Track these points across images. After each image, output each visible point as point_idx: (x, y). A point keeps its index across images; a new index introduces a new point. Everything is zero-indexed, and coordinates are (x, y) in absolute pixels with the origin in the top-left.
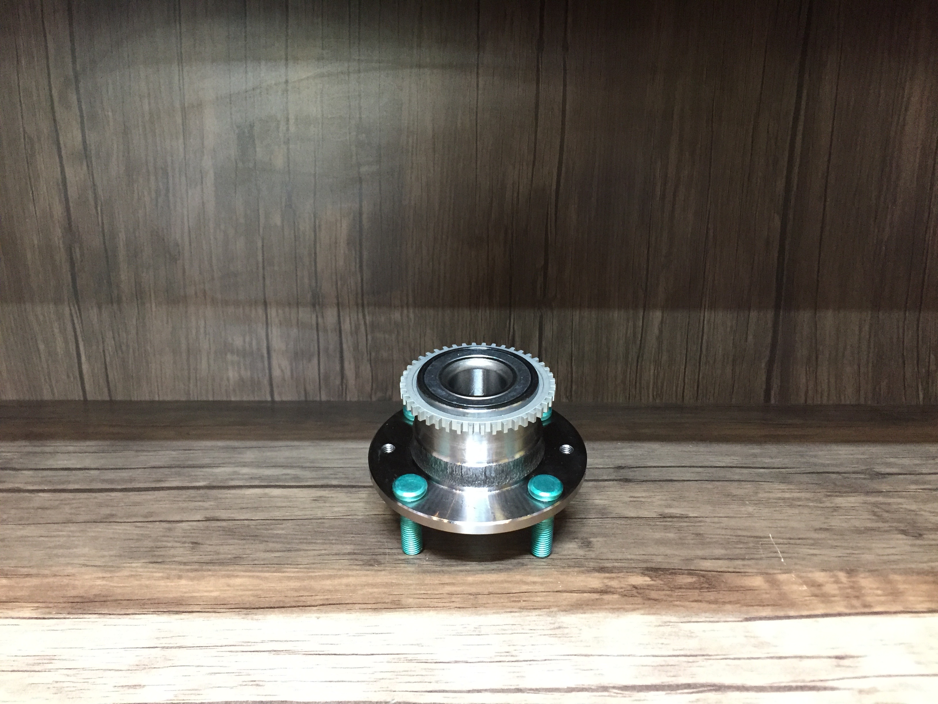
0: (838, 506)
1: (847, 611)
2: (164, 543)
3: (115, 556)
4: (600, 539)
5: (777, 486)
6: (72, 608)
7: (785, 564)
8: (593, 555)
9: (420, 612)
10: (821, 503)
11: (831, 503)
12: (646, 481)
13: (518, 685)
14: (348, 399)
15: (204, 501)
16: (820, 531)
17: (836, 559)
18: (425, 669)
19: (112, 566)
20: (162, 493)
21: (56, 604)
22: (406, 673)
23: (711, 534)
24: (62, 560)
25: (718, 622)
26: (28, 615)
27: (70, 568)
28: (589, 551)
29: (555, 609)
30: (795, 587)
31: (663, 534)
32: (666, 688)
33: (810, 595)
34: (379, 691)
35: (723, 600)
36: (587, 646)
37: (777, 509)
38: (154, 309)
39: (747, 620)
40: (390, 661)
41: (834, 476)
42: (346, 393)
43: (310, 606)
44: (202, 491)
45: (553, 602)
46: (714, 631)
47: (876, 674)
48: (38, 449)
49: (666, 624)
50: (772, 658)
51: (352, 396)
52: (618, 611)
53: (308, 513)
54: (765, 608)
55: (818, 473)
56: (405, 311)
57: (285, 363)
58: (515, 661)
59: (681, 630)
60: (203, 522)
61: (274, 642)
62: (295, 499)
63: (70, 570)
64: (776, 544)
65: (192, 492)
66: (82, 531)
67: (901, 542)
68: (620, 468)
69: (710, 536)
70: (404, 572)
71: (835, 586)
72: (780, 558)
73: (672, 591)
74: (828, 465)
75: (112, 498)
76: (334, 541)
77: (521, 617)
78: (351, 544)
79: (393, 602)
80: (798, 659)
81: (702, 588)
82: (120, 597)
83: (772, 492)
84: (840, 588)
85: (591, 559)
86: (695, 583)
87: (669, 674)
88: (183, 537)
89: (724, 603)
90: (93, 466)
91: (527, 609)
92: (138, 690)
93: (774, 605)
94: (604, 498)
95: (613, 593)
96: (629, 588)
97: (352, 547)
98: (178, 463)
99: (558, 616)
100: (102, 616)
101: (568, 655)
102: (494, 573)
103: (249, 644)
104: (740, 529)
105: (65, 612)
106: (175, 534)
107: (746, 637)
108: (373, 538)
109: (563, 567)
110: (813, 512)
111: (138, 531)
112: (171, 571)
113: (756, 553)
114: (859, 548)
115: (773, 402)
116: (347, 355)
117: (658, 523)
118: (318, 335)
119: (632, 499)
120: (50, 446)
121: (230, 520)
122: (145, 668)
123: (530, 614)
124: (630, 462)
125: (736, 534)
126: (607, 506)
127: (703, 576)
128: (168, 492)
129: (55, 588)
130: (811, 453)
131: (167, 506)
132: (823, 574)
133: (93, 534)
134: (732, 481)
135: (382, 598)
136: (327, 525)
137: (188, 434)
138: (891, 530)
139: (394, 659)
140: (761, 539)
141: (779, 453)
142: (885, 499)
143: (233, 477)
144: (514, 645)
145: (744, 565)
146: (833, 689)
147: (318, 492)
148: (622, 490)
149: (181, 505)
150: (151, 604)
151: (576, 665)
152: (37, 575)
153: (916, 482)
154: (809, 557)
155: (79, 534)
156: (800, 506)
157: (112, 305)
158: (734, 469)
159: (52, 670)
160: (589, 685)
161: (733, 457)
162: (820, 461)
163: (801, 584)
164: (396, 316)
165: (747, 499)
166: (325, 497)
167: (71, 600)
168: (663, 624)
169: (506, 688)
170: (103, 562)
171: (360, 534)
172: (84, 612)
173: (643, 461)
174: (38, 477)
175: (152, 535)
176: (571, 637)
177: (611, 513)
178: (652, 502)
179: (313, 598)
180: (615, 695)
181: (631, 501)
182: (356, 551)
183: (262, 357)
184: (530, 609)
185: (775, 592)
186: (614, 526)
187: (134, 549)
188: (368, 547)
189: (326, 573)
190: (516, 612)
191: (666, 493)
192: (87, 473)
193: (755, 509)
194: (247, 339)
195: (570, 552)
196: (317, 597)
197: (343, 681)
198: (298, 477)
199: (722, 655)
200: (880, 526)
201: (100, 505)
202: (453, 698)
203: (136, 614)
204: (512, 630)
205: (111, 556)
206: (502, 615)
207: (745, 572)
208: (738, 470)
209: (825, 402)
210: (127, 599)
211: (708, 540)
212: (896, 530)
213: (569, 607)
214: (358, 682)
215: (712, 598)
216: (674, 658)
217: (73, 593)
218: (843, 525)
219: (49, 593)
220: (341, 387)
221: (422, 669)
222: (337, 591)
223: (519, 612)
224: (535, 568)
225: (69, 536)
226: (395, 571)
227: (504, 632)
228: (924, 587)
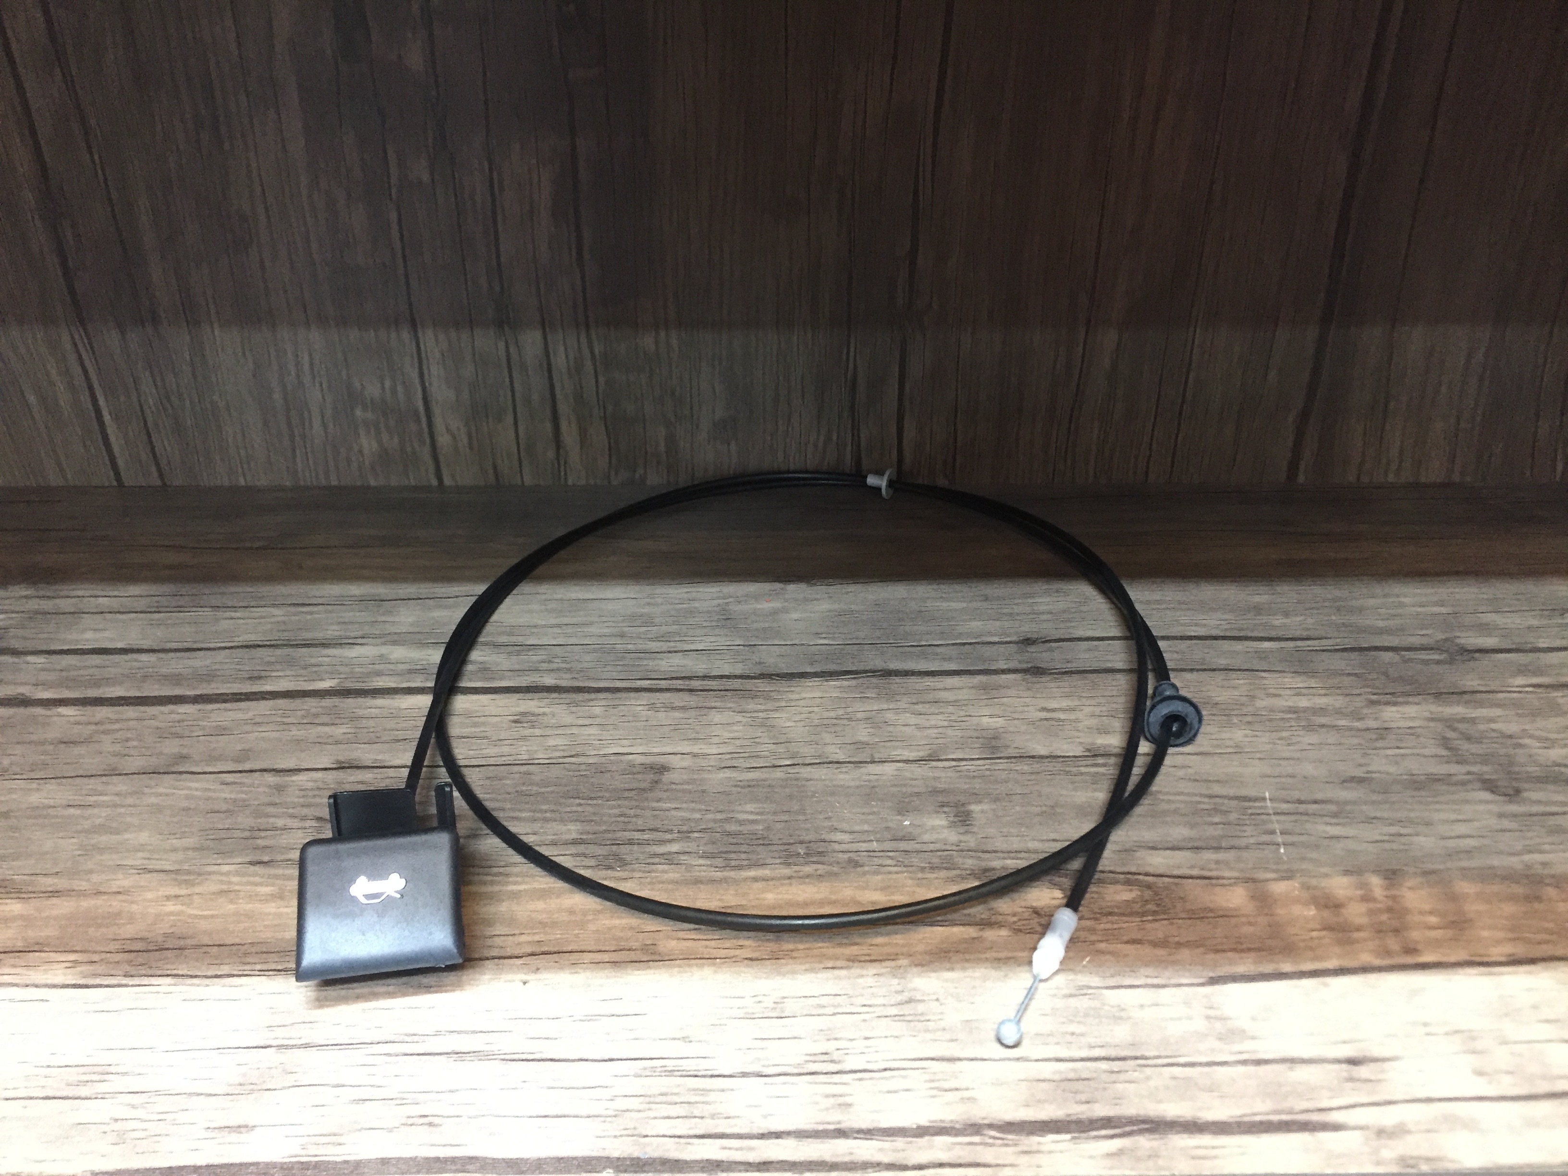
0: (1386, 725)
1: (1377, 962)
2: (271, 820)
3: (194, 849)
4: (985, 807)
5: (1289, 680)
6: (129, 962)
7: (1285, 858)
8: (971, 841)
9: (687, 969)
10: (1360, 719)
11: (1376, 719)
12: (1072, 672)
13: (839, 1123)
14: (570, 482)
15: (333, 724)
16: (1349, 785)
17: (1371, 847)
18: (694, 1090)
19: (189, 872)
20: (264, 706)
21: (104, 956)
22: (663, 1098)
23: (1168, 793)
24: (109, 859)
25: (1164, 986)
26: (60, 979)
27: (120, 876)
28: (966, 832)
29: (903, 962)
30: (1298, 910)
31: (1090, 794)
32: (1073, 1126)
33: (1318, 927)
34: (621, 1136)
35: (1177, 939)
36: (952, 1040)
37: (1285, 734)
38: (216, 333)
39: (1214, 981)
40: (639, 1072)
41: (1387, 656)
42: (566, 474)
43: (510, 957)
44: (328, 702)
45: (903, 946)
46: (1157, 1005)
47: (1407, 1097)
48: (47, 605)
49: (1082, 992)
50: (1245, 1062)
51: (577, 476)
52: (1005, 963)
53: (506, 750)
54: (1243, 955)
55: (1361, 649)
56: (663, 334)
57: (456, 424)
58: (837, 1073)
59: (1104, 1004)
60: (334, 772)
61: (455, 1035)
62: (482, 719)
63: (123, 881)
64: (1275, 814)
65: (311, 704)
66: (136, 793)
67: (1481, 808)
68: (1028, 642)
69: (1166, 797)
70: (663, 882)
71: (1363, 908)
72: (1278, 845)
73: (1096, 919)
74: (1381, 632)
75: (177, 717)
76: (548, 815)
77: (849, 978)
78: (576, 821)
79: (645, 948)
80: (1288, 1065)
81: (1143, 914)
82: (206, 940)
83: (1280, 695)
84: (1371, 912)
85: (969, 851)
86: (1134, 901)
87: (1080, 1097)
88: (303, 806)
89: (1179, 945)
90: (146, 644)
91: (860, 961)
92: (244, 1137)
93: (1259, 950)
94: (997, 712)
95: (1000, 925)
96: (1026, 915)
97: (578, 826)
98: (286, 635)
99: (909, 975)
100: (180, 980)
101: (921, 1059)
102: (809, 883)
103: (416, 1038)
104: (1218, 781)
105: (121, 973)
106: (289, 800)
107: (1208, 1017)
108: (612, 808)
109: (923, 869)
110: (1343, 741)
111: (228, 793)
112: (286, 883)
113: (1239, 833)
114: (1411, 822)
115: (1301, 479)
116: (563, 408)
117: (1083, 769)
118: (511, 377)
119: (1044, 715)
120: (68, 597)
121: (377, 767)
122: (252, 1091)
123: (864, 972)
124: (1048, 629)
125: (1210, 792)
126: (1001, 730)
127: (1149, 887)
128: (271, 703)
129: (99, 921)
130: (1354, 603)
131: (274, 735)
132: (1345, 880)
133: (153, 800)
134: (1214, 670)
135: (627, 940)
136: (537, 778)
137: (301, 567)
138: (1469, 782)
139: (645, 1069)
140: (1251, 804)
141: (1299, 602)
142: (1467, 711)
143: (377, 667)
144: (836, 1039)
145: (1217, 862)
146: (1336, 1127)
147: (521, 702)
148: (1029, 693)
149: (295, 732)
150: (257, 953)
151: (933, 1081)
152: (68, 893)
153: (1523, 670)
154: (1326, 842)
155: (129, 801)
156: (1323, 726)
157: (144, 326)
158: (1220, 642)
159: (107, 1096)
160: (952, 1121)
161: (1219, 615)
162: (1368, 622)
163: (1306, 904)
164: (648, 341)
165: (1235, 713)
166: (533, 715)
167: (127, 948)
168: (1077, 992)
169: (821, 1127)
170: (175, 862)
171: (591, 799)
172: (150, 972)
173: (1068, 624)
174: (55, 670)
175: (251, 802)
176: (928, 1020)
177: (1007, 747)
178: (1077, 721)
179: (517, 939)
180: (991, 1141)
181: (1041, 720)
182: (584, 837)
183: (416, 413)
184: (864, 961)
185: (1262, 920)
186: (1011, 776)
187: (223, 834)
188: (604, 828)
189: (536, 885)
190: (841, 968)
191: (1102, 700)
192: (136, 661)
193: (1246, 736)
194: (388, 384)
195: (935, 836)
196: (523, 938)
197: (565, 1116)
198: (486, 669)
199: (1167, 1057)
200: (1452, 771)
201: (162, 735)
202: (737, 1149)
203: (233, 976)
204: (834, 1006)
205: (188, 849)
206: (820, 975)
207: (1218, 878)
208: (1226, 645)
209: (1391, 478)
210: (218, 943)
211: (1165, 806)
212: (1479, 780)
213: (927, 957)
214: (589, 1117)
215: (1160, 935)
216: (1089, 1064)
217: (129, 931)
218: (1392, 769)
219: (91, 931)
220: (556, 465)
221: (689, 1090)
222: (554, 924)
223: (847, 968)
224: (876, 873)
225: (116, 806)
226: (648, 880)
227: (821, 1011)
228: (1509, 908)
